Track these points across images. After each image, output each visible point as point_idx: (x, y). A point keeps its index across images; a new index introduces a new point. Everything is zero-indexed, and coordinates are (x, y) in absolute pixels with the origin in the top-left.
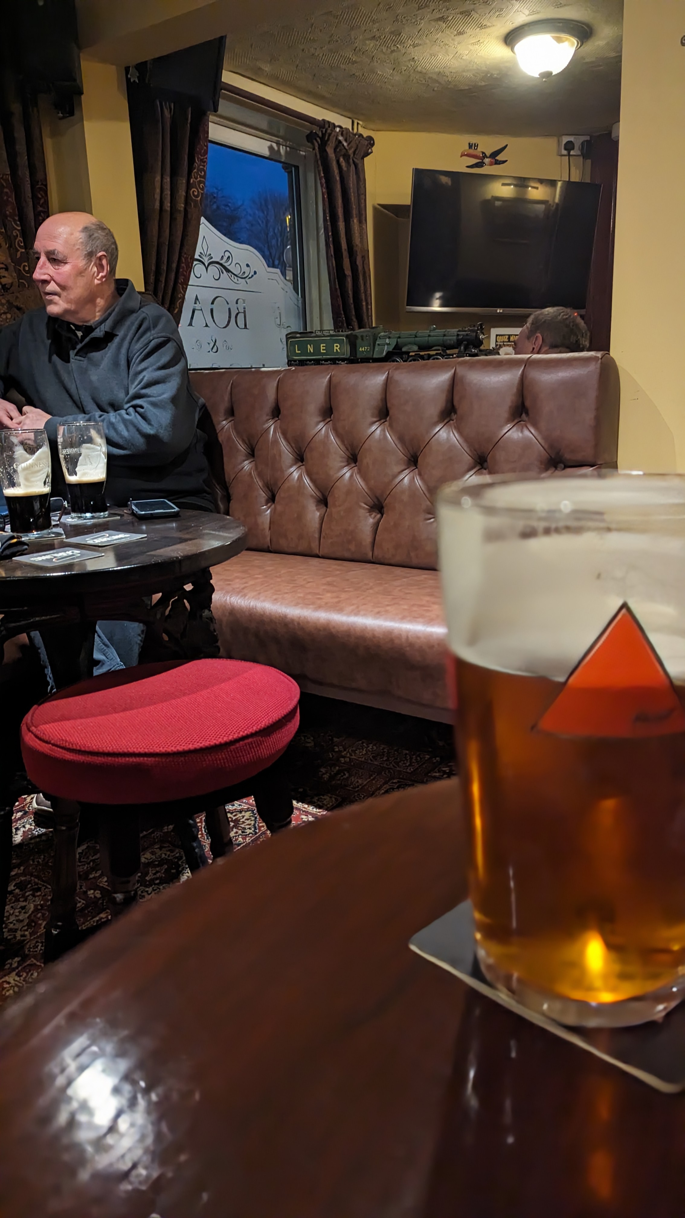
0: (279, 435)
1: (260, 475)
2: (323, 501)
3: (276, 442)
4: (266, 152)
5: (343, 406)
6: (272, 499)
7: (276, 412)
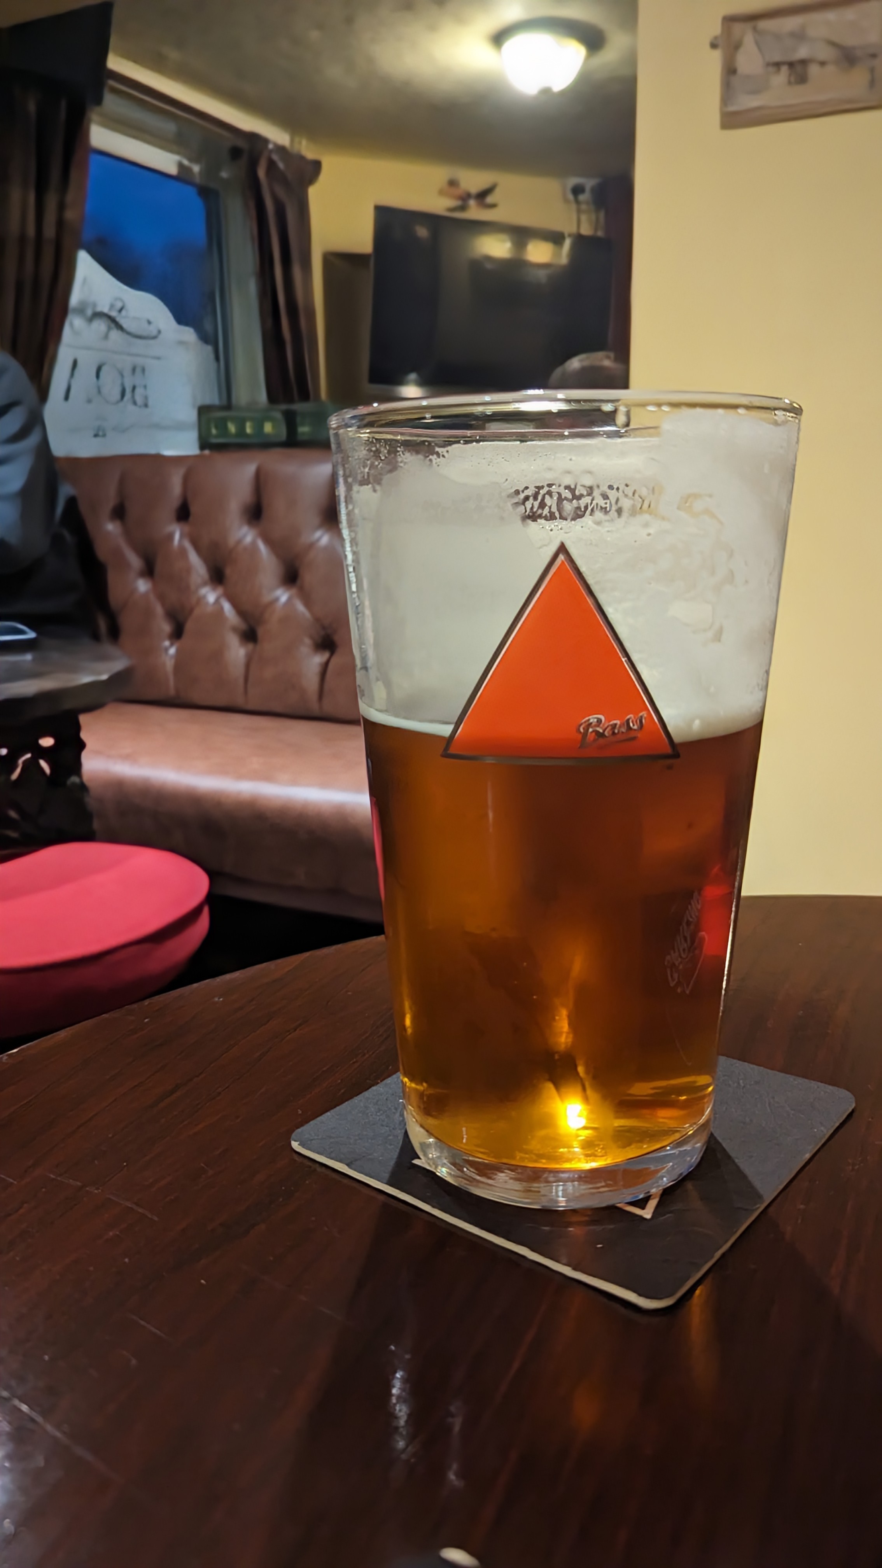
0: (187, 545)
1: (161, 598)
2: (250, 635)
3: (183, 552)
4: (173, 170)
5: (277, 505)
6: (177, 633)
7: (183, 514)
